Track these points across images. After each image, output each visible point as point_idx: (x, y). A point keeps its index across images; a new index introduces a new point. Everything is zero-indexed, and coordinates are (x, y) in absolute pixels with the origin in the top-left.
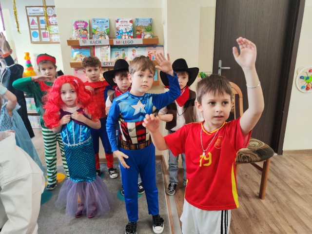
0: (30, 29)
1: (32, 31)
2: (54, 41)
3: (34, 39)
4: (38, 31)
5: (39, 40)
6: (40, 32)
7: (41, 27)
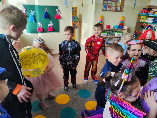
0: (104, 3)
1: (104, 4)
2: (112, 10)
3: (104, 9)
4: (106, 4)
5: (106, 9)
6: (107, 5)
7: (108, 3)
